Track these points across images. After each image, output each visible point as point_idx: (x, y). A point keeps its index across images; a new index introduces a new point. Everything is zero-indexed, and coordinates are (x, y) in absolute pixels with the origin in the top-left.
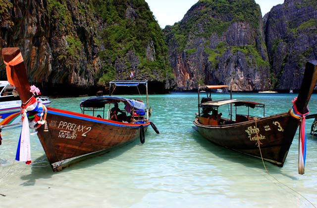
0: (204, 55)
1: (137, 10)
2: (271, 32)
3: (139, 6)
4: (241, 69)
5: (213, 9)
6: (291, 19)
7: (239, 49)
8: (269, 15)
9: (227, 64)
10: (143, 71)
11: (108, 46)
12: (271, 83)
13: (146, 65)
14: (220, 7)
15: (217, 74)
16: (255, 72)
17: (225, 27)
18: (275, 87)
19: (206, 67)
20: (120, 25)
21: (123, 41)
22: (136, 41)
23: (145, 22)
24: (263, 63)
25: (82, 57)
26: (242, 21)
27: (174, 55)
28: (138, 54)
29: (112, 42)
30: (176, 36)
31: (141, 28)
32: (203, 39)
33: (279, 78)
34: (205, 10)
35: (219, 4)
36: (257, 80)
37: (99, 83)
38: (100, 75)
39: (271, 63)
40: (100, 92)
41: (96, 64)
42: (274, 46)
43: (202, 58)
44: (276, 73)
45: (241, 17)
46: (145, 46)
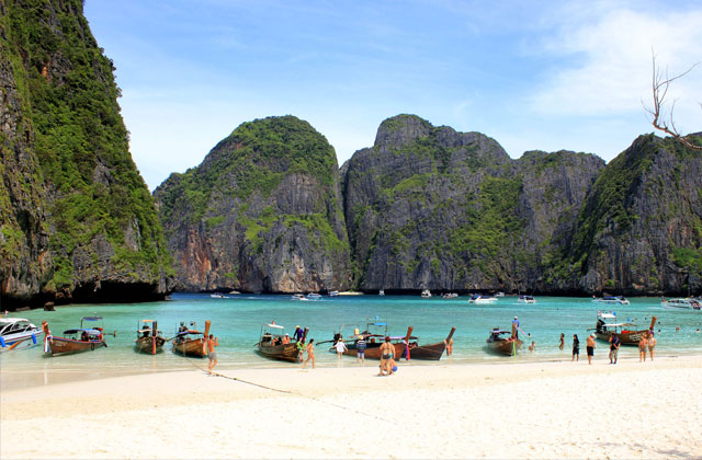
0: (238, 227)
1: (114, 171)
2: (352, 193)
3: (116, 164)
4: (300, 255)
5: (255, 150)
6: (384, 173)
7: (298, 220)
8: (351, 164)
9: (277, 246)
10: (118, 266)
11: (62, 227)
12: (353, 279)
13: (124, 257)
14: (268, 147)
15: (259, 262)
16: (323, 261)
17: (274, 181)
18: (359, 284)
19: (242, 248)
20: (84, 194)
21: (88, 219)
22: (110, 220)
23: (125, 189)
24: (338, 244)
25: (24, 253)
26: (304, 172)
27: (184, 227)
28: (111, 239)
29: (70, 220)
30: (189, 193)
31: (117, 200)
32: (237, 200)
33: (365, 269)
34: (242, 150)
35: (265, 142)
36: (327, 273)
37: (47, 288)
38: (49, 277)
39: (353, 244)
40: (49, 303)
41: (43, 261)
42: (357, 216)
43: (235, 233)
44: (361, 261)
45: (303, 165)
46: (124, 226)
